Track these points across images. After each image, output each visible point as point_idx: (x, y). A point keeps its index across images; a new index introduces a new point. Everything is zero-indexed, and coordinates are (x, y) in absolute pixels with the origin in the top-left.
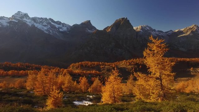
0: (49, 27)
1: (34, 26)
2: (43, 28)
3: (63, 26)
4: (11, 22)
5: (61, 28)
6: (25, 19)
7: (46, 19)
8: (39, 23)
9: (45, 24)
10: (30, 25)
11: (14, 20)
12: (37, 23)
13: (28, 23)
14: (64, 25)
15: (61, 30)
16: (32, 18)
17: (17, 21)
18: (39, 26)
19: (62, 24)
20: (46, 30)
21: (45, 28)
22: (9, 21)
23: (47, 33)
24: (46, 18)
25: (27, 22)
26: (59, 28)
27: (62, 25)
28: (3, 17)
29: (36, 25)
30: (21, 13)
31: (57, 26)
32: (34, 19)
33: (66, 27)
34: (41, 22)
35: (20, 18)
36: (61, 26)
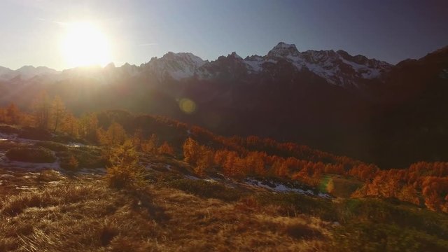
0: (338, 69)
1: (307, 69)
2: (324, 73)
3: (372, 67)
4: (266, 63)
5: (366, 72)
6: (289, 57)
7: (331, 53)
8: (316, 63)
9: (328, 63)
10: (300, 68)
11: (271, 60)
12: (312, 63)
13: (295, 64)
14: (373, 63)
15: (365, 76)
16: (303, 53)
17: (276, 62)
18: (316, 69)
19: (369, 60)
20: (331, 77)
21: (329, 73)
22: (263, 62)
23: (333, 83)
24: (332, 51)
25: (292, 61)
26: (361, 71)
27: (367, 65)
28: (256, 56)
29: (311, 67)
30: (283, 46)
31: (356, 67)
32: (307, 56)
33: (377, 68)
34: (320, 60)
35: (281, 55)
36: (365, 66)
